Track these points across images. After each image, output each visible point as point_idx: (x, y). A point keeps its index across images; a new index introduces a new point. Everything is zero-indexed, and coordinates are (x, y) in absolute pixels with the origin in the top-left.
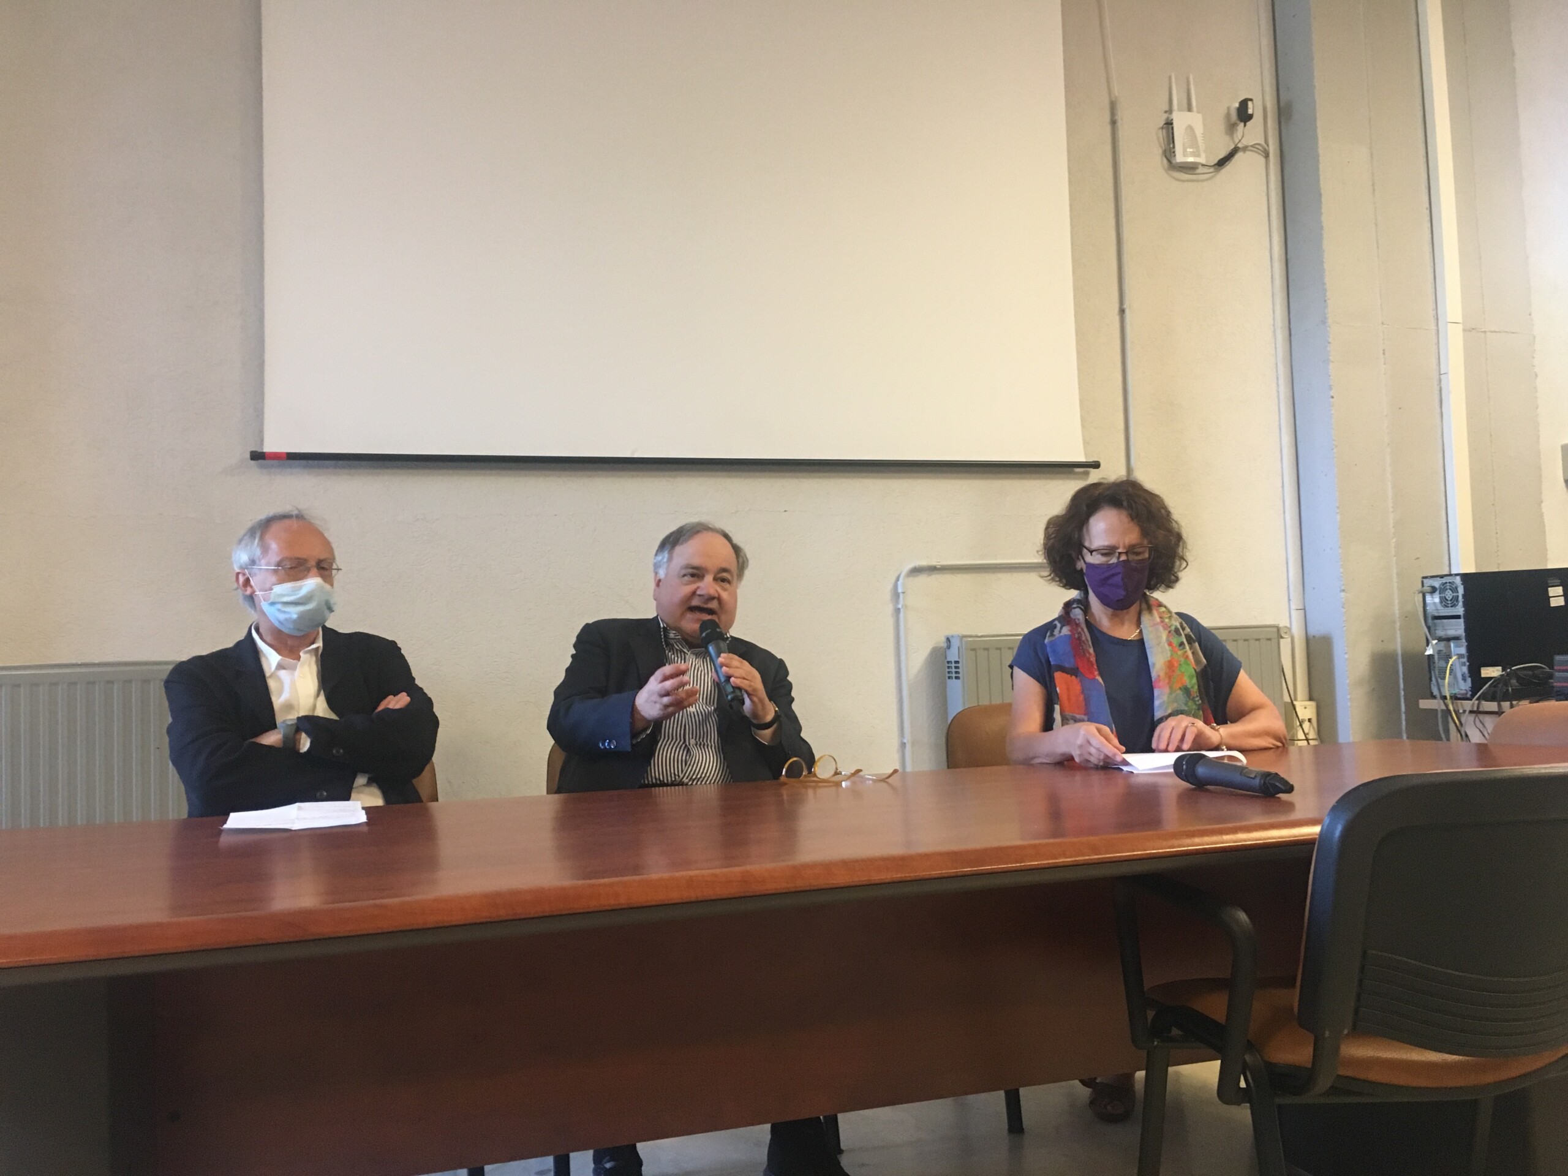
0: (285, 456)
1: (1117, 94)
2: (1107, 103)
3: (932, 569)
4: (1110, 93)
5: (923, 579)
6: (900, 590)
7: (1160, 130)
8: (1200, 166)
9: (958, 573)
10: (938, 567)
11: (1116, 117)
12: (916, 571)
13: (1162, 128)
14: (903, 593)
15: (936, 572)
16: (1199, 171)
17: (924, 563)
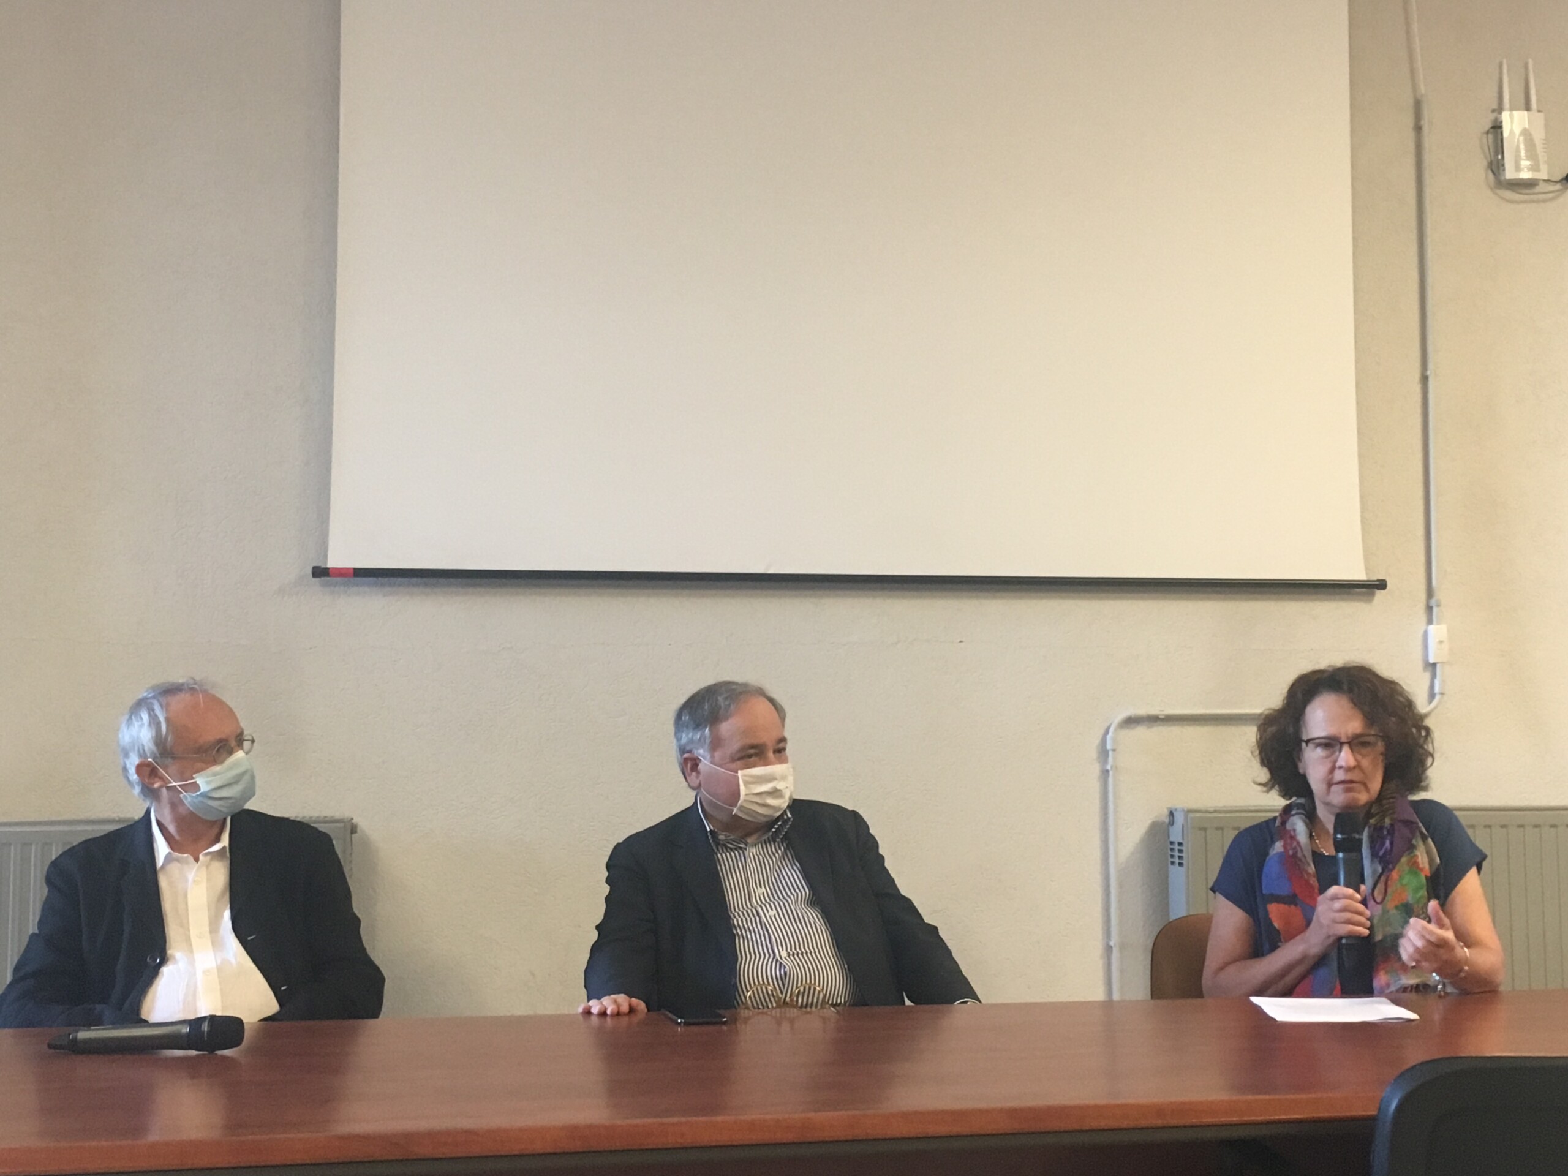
0: (352, 571)
1: (1423, 92)
2: (1411, 102)
3: (1153, 720)
4: (1415, 87)
5: (1141, 732)
6: (1109, 747)
7: (1485, 136)
8: (1541, 182)
9: (1189, 725)
10: (1160, 717)
11: (1422, 122)
12: (1131, 721)
13: (1487, 133)
14: (1114, 750)
15: (1159, 722)
16: (1537, 189)
17: (1142, 711)
